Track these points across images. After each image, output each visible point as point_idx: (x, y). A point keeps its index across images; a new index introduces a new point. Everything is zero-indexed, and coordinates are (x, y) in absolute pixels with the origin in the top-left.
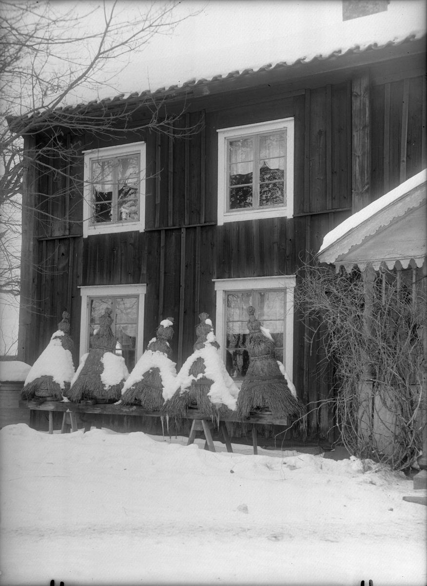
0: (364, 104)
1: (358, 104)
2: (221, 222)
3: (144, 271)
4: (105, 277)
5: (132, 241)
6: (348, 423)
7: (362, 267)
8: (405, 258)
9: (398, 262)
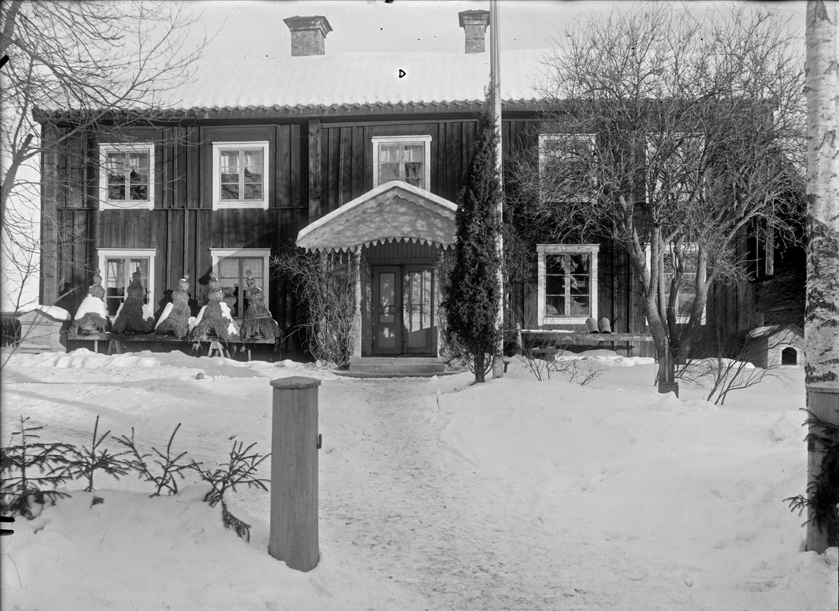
0: (317, 141)
1: (312, 140)
2: (215, 208)
3: (154, 239)
4: (120, 241)
5: (144, 216)
6: (314, 339)
7: (321, 250)
8: (345, 246)
9: (341, 249)
